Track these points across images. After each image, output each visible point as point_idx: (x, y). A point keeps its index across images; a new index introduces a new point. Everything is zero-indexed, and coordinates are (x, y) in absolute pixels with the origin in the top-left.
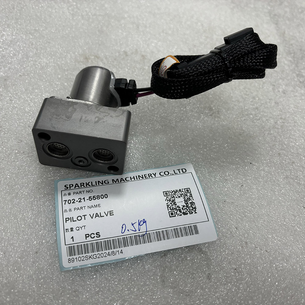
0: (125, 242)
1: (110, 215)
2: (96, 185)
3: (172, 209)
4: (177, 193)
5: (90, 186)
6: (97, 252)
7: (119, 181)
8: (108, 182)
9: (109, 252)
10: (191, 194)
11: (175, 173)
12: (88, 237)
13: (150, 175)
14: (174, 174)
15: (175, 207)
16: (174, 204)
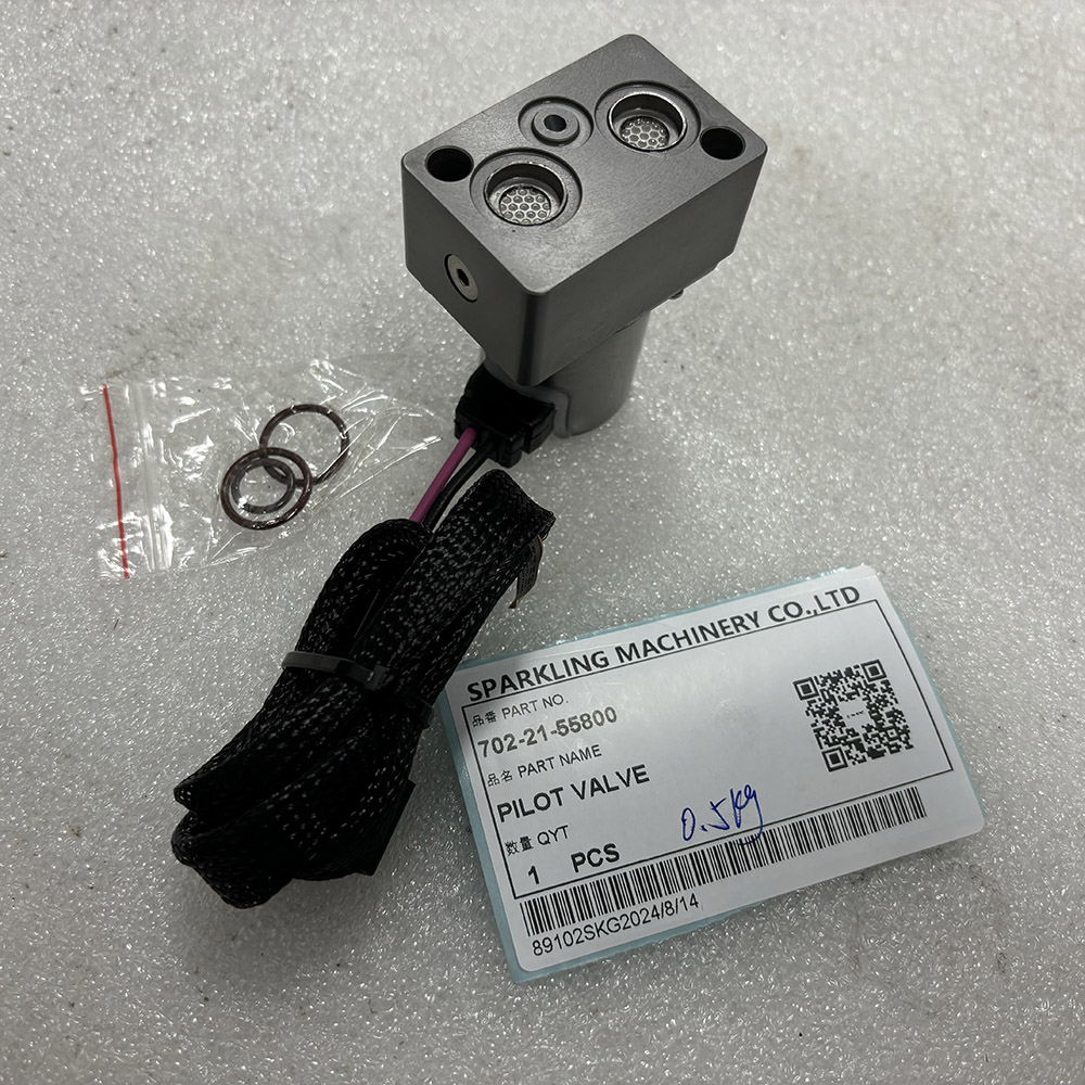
0: (700, 868)
1: (639, 782)
2: (570, 675)
3: (831, 741)
4: (840, 685)
5: (548, 679)
6: (618, 908)
7: (641, 653)
8: (605, 659)
9: (655, 907)
10: (887, 683)
11: (823, 609)
12: (582, 862)
13: (738, 621)
14: (819, 611)
15: (842, 733)
16: (837, 723)
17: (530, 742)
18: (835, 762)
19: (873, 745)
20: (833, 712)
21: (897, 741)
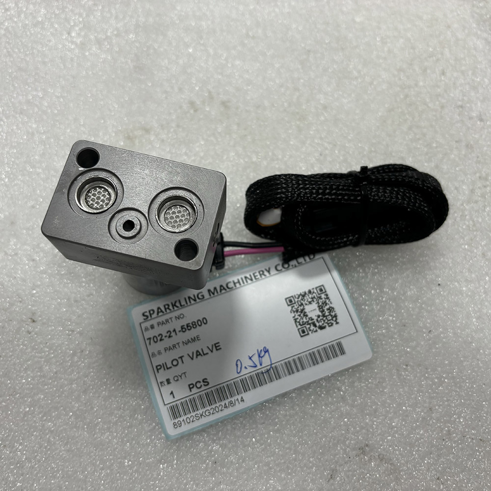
0: (245, 384)
1: (217, 350)
4: (305, 298)
5: (177, 307)
6: (209, 405)
7: (219, 291)
8: (203, 296)
9: (225, 404)
10: (327, 295)
12: (193, 387)
13: (261, 272)
14: (297, 265)
15: (306, 319)
16: (304, 315)
17: (169, 337)
18: (303, 333)
19: (321, 324)
20: (302, 311)
21: (332, 321)
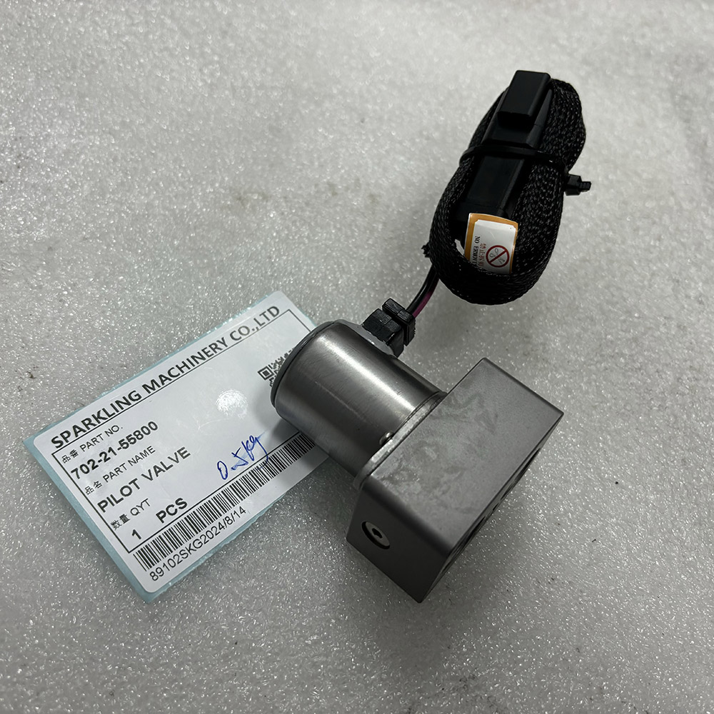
0: (238, 490)
1: (184, 458)
2: (117, 411)
6: (197, 533)
7: (160, 383)
9: (220, 523)
11: (261, 325)
13: (213, 346)
14: (259, 327)
17: (106, 460)
